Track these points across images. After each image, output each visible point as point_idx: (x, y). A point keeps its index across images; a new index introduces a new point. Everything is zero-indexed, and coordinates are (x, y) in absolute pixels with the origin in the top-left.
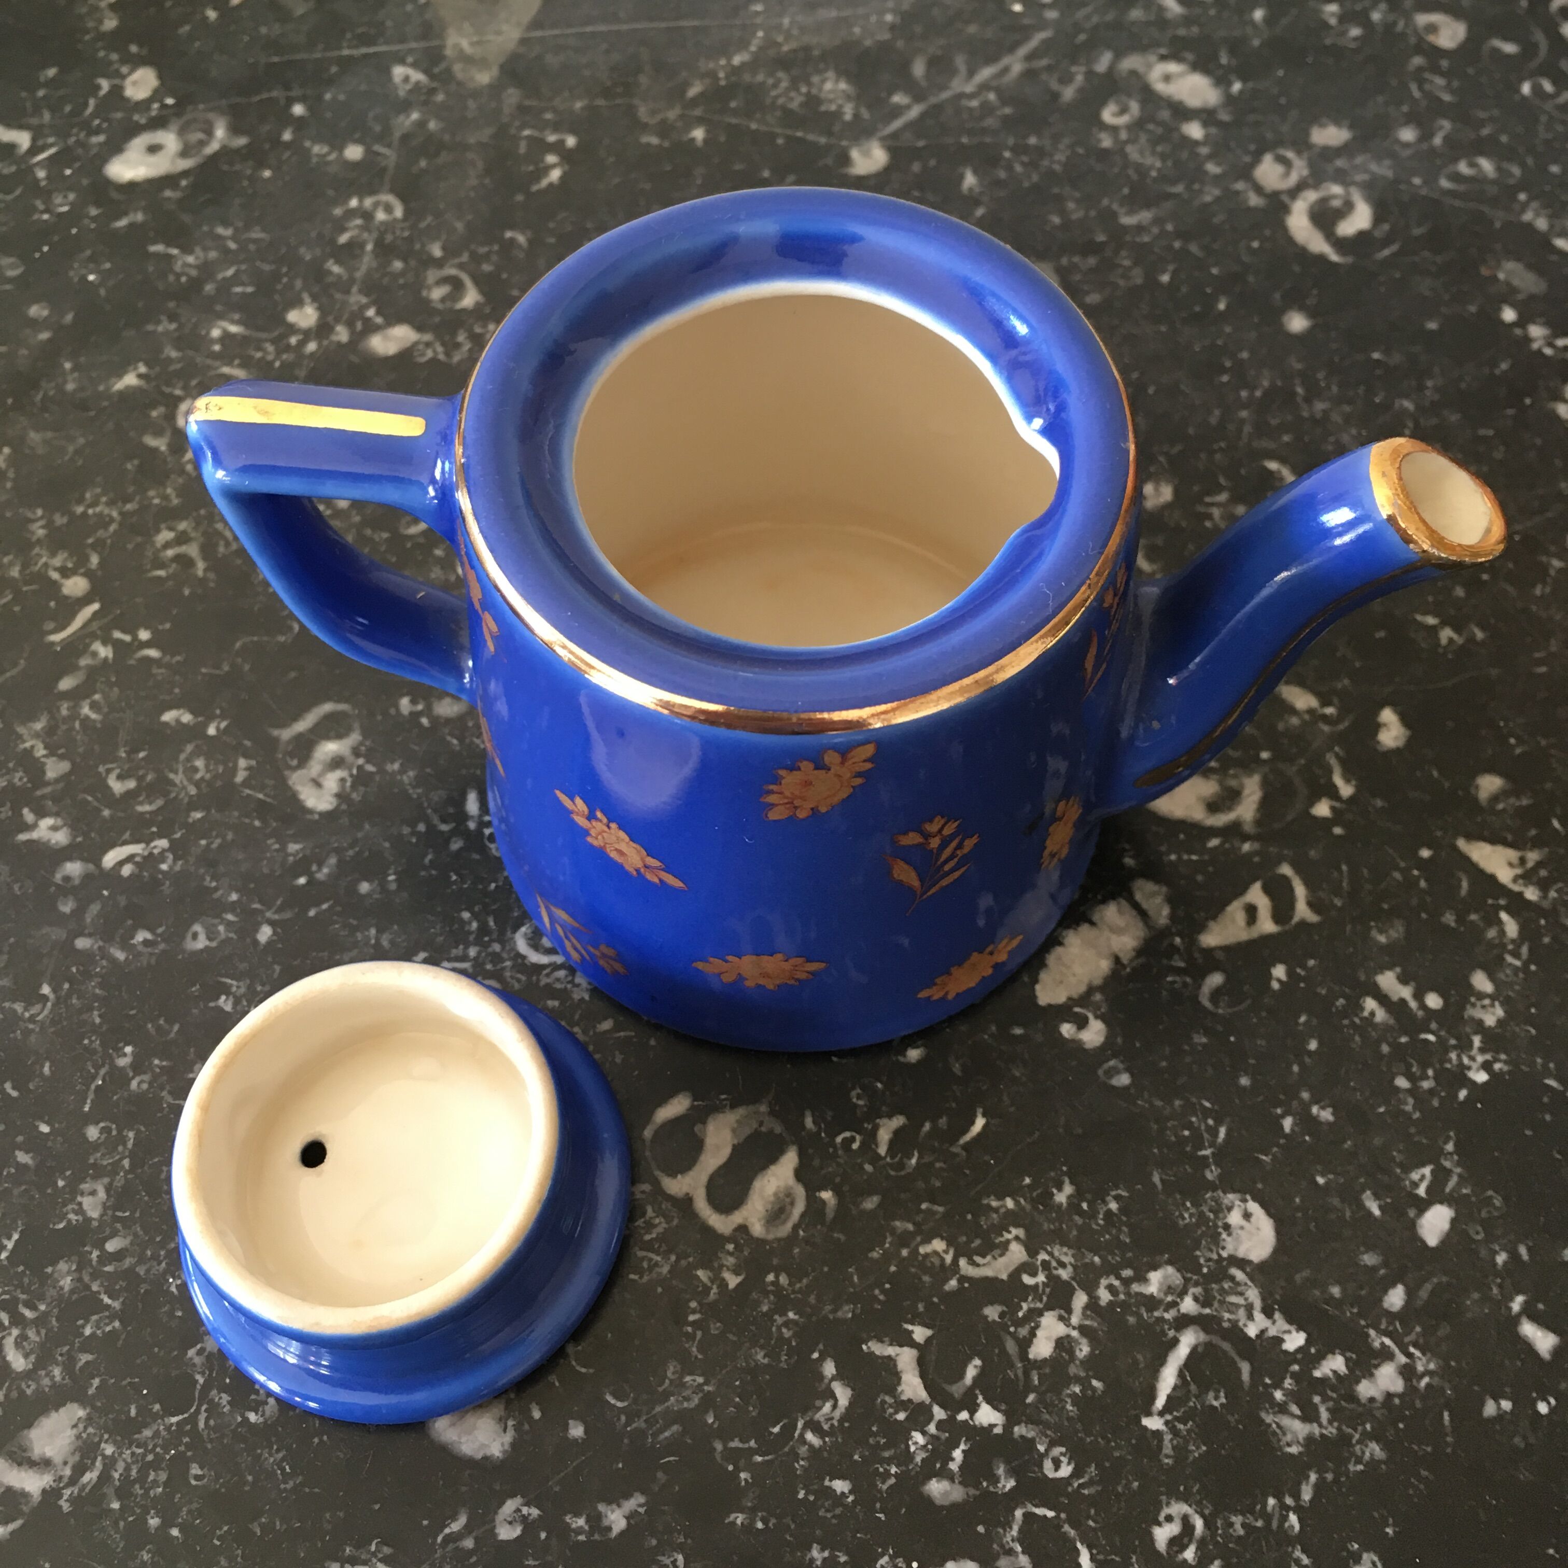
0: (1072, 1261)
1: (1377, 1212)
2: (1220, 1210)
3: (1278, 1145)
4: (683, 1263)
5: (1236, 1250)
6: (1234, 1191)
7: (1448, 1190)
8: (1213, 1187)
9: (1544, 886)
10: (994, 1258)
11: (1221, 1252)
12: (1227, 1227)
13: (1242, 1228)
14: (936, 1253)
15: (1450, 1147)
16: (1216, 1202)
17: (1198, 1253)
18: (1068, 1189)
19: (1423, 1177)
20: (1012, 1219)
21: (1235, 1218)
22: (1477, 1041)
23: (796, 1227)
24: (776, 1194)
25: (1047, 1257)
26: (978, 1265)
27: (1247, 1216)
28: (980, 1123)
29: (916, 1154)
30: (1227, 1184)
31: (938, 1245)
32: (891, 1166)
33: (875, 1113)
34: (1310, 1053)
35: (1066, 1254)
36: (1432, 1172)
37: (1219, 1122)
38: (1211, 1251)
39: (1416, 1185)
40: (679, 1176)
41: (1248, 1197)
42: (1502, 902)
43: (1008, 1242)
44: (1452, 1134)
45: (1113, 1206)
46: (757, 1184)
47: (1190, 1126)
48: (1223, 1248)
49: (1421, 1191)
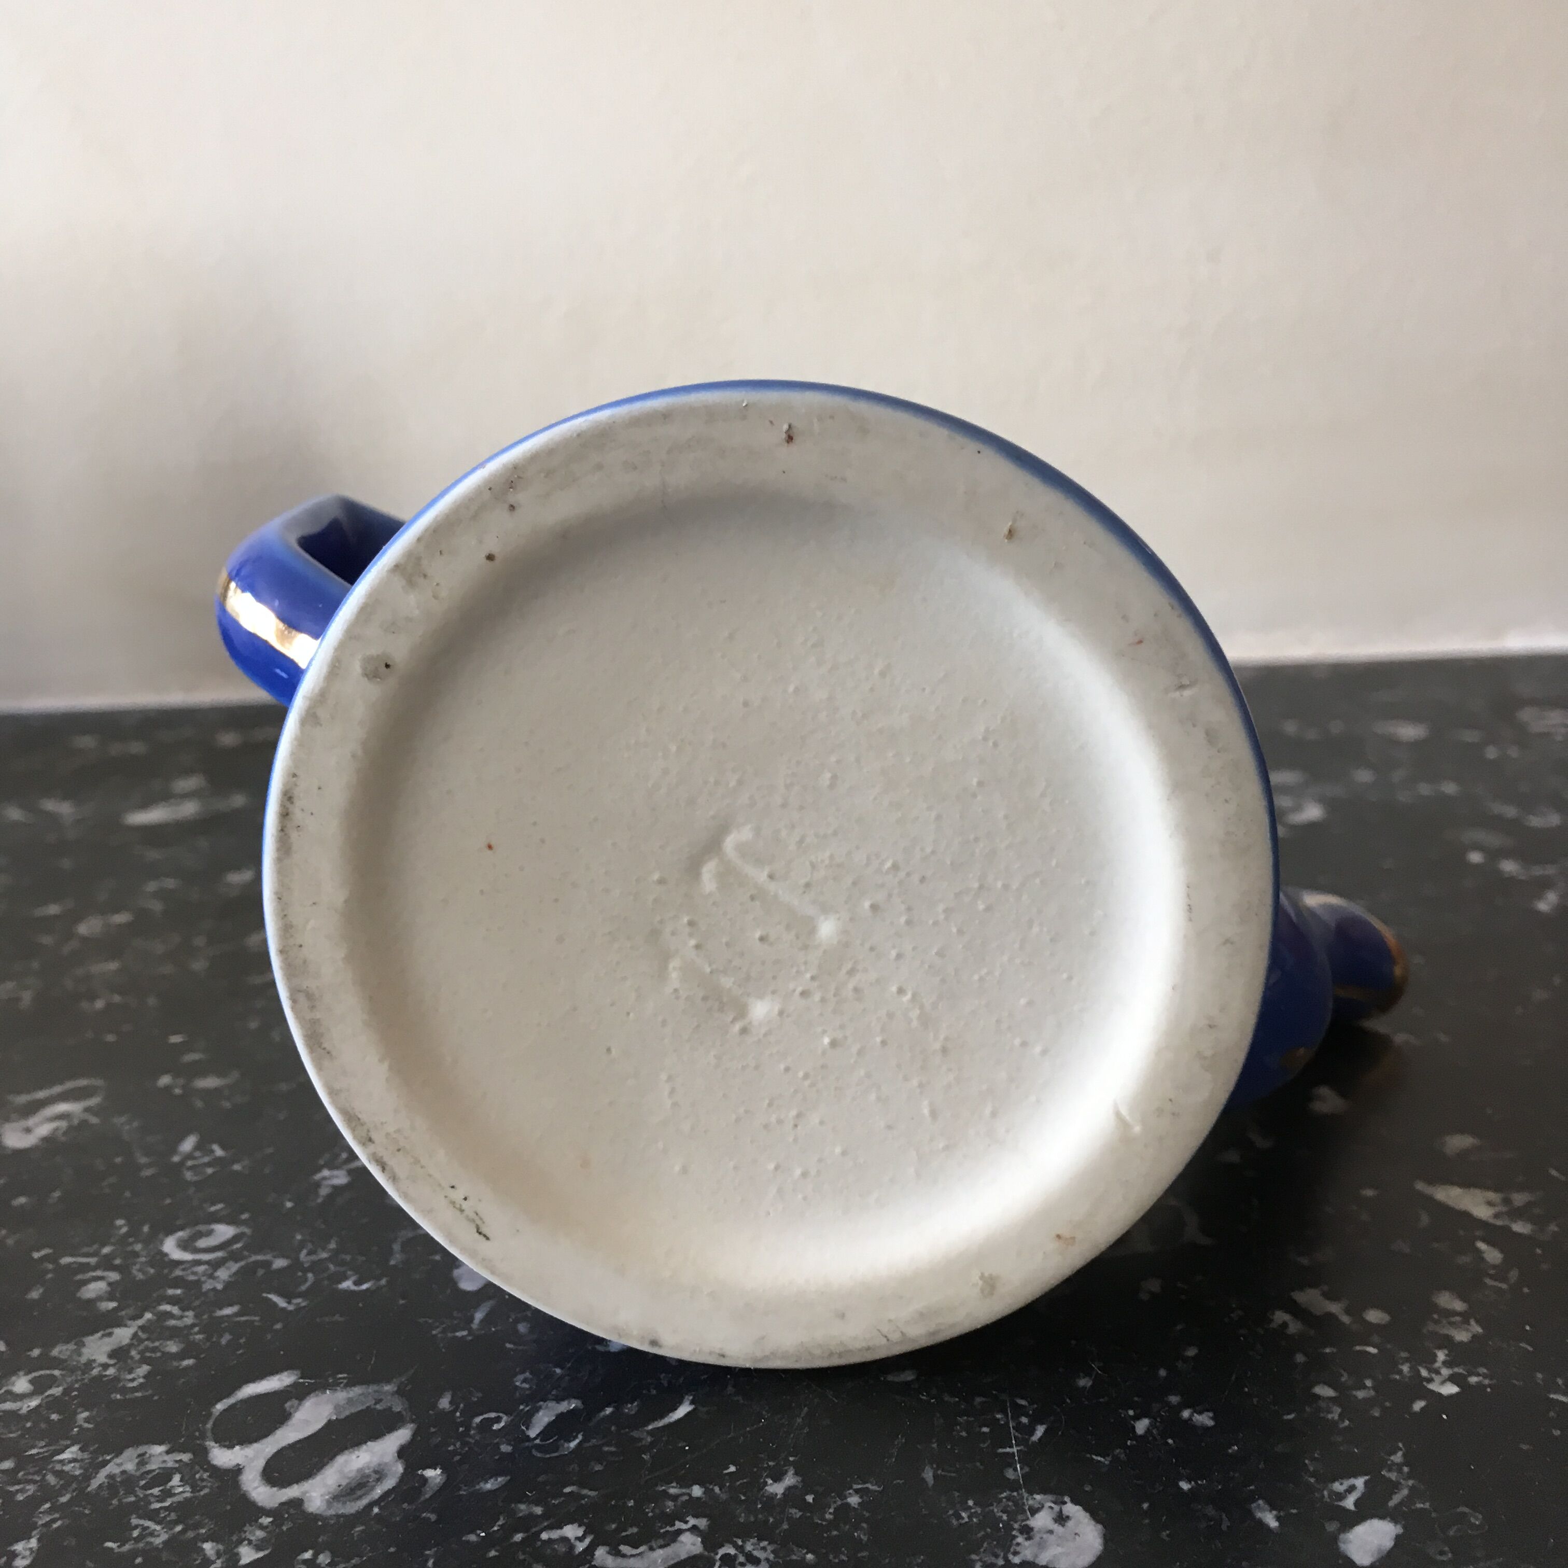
0: (771, 1557)
1: (1273, 1524)
2: (1019, 1511)
3: (1125, 1447)
4: (190, 1534)
5: (1036, 1556)
6: (1044, 1491)
7: (1391, 1504)
8: (1013, 1486)
9: (1539, 1222)
10: (652, 1549)
11: (1011, 1557)
12: (1027, 1531)
13: (1051, 1532)
14: (565, 1540)
15: (1398, 1458)
16: (1016, 1504)
17: (974, 1557)
18: (790, 1480)
19: (1352, 1489)
20: (695, 1507)
21: (1042, 1520)
22: (1441, 1356)
23: (371, 1505)
24: (359, 1470)
25: (732, 1551)
26: (624, 1556)
27: (1061, 1519)
28: (683, 1410)
29: (580, 1437)
30: (1035, 1484)
31: (571, 1531)
32: (538, 1447)
33: (537, 1398)
34: (1186, 1360)
35: (764, 1549)
36: (1366, 1483)
37: (1036, 1420)
38: (997, 1556)
39: (1341, 1496)
40: (237, 1448)
41: (1067, 1499)
42: (1478, 1233)
43: (680, 1532)
44: (1400, 1445)
45: (854, 1500)
46: (340, 1460)
47: (993, 1423)
48: (1016, 1553)
49: (1349, 1503)
